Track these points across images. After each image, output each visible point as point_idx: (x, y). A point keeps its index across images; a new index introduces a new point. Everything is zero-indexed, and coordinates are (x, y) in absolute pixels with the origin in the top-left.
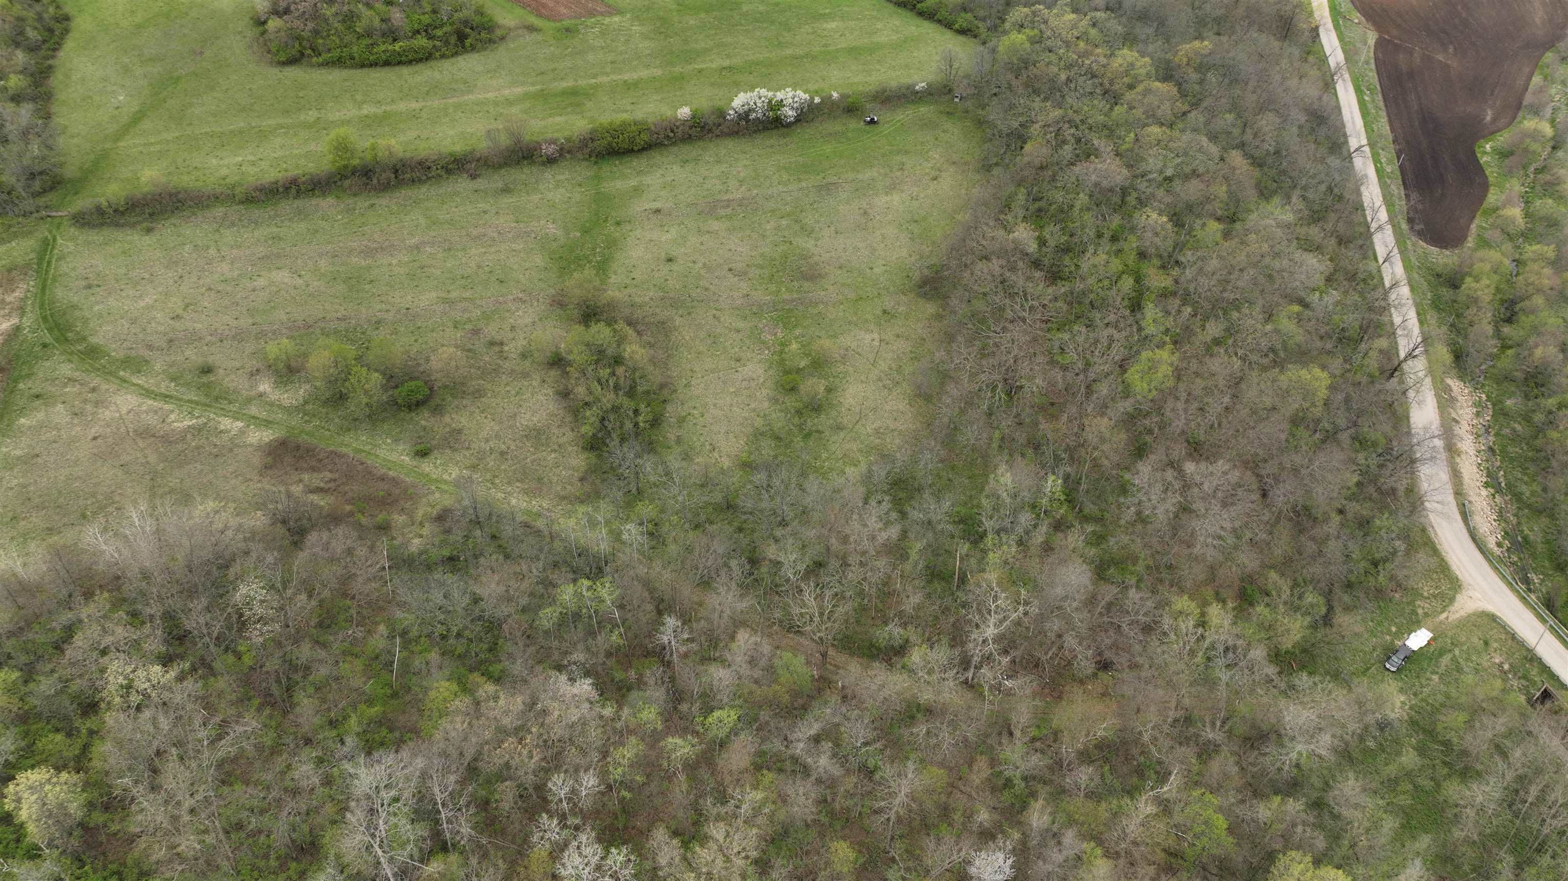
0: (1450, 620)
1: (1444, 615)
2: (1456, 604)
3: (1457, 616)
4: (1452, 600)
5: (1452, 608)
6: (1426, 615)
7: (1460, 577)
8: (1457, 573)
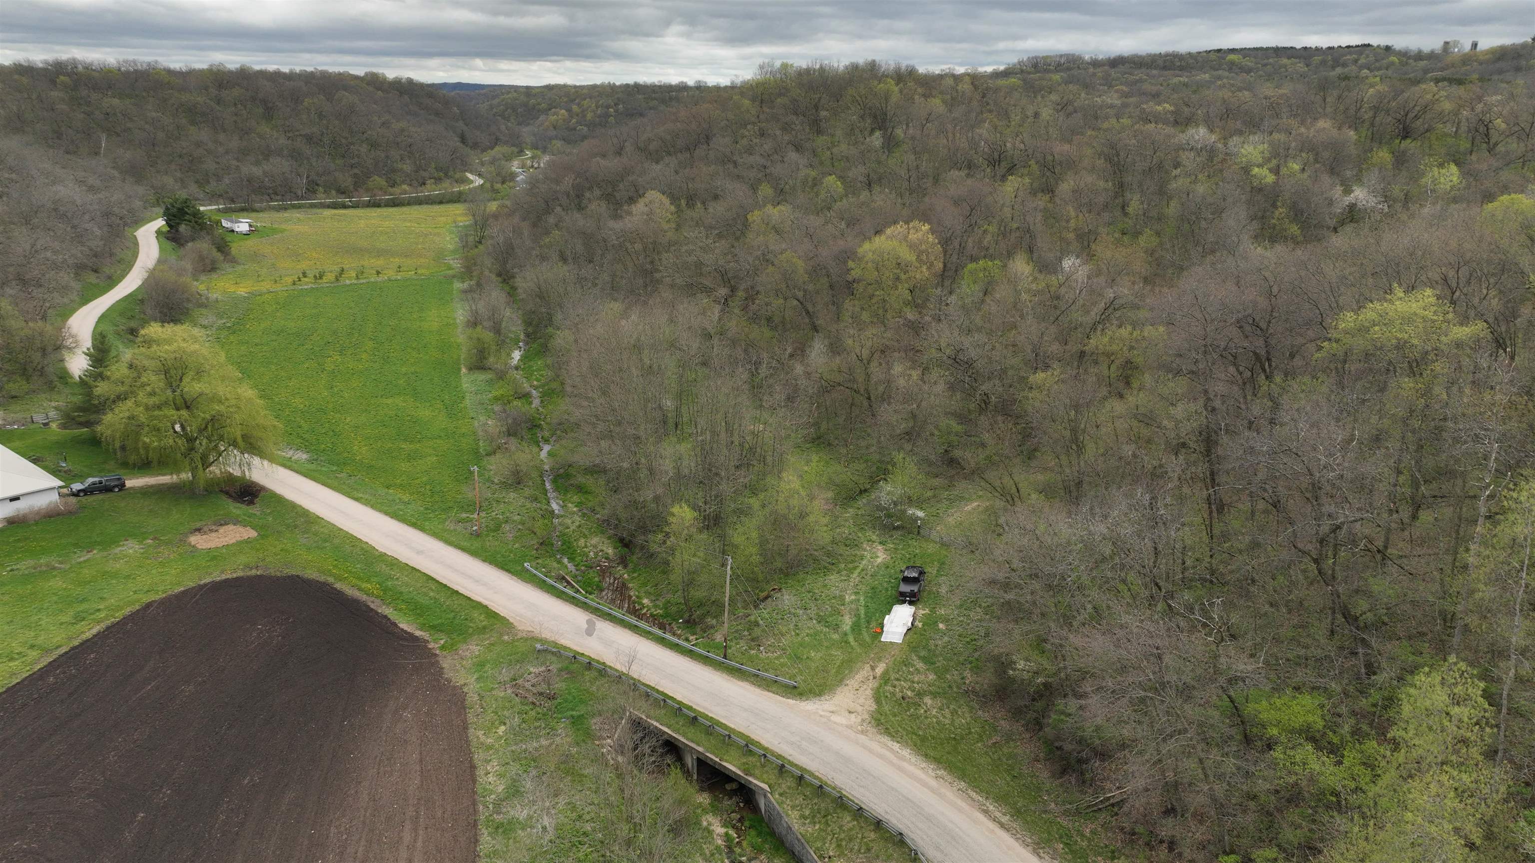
0: (867, 667)
1: (880, 669)
2: (869, 692)
3: (859, 677)
4: (878, 697)
5: (873, 684)
6: (906, 663)
7: (886, 740)
8: (896, 746)
